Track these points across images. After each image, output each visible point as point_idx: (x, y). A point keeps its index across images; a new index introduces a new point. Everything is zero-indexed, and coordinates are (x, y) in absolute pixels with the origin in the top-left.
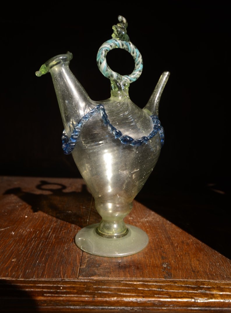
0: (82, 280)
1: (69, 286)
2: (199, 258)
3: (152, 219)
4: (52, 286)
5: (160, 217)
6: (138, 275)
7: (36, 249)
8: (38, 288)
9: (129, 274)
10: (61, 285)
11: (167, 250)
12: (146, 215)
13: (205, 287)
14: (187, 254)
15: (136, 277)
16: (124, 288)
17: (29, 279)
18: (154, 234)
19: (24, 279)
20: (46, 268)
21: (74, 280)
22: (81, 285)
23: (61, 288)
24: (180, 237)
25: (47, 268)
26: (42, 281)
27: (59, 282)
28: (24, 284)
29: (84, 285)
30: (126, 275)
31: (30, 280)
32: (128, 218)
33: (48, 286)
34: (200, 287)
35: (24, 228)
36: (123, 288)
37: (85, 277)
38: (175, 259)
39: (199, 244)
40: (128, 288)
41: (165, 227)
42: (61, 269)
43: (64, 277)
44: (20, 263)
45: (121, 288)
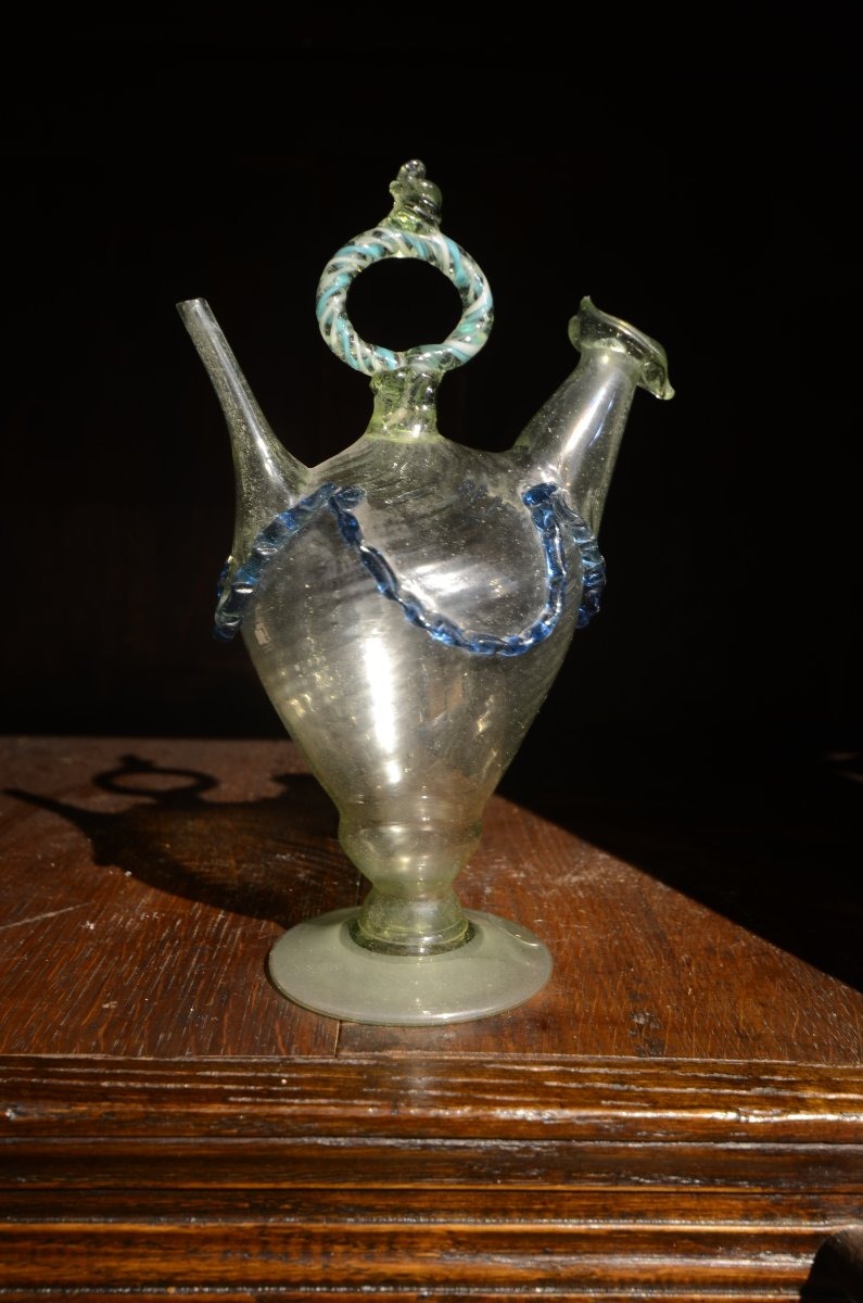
0: (350, 1061)
1: (309, 1075)
2: (767, 997)
3: (597, 879)
4: (254, 1077)
5: (630, 869)
6: (545, 1045)
7: (181, 974)
8: (207, 1083)
9: (514, 1042)
10: (282, 1075)
11: (650, 974)
12: (577, 863)
13: (779, 1078)
14: (723, 987)
15: (537, 1051)
16: (497, 1081)
17: (170, 1057)
18: (605, 925)
19: (155, 1056)
20: (226, 1027)
21: (325, 1061)
22: (349, 1072)
23: (284, 1081)
24: (700, 932)
25: (228, 1028)
26: (216, 1063)
27: (276, 1065)
28: (157, 1070)
29: (360, 1073)
30: (501, 1045)
31: (177, 1059)
32: (509, 874)
33: (238, 1077)
34: (760, 1080)
35: (127, 911)
36: (492, 1081)
37: (361, 1051)
38: (679, 999)
39: (772, 957)
40: (511, 1082)
41: (647, 905)
42: (278, 1031)
43: (288, 1053)
44: (133, 1014)
45: (485, 1081)
